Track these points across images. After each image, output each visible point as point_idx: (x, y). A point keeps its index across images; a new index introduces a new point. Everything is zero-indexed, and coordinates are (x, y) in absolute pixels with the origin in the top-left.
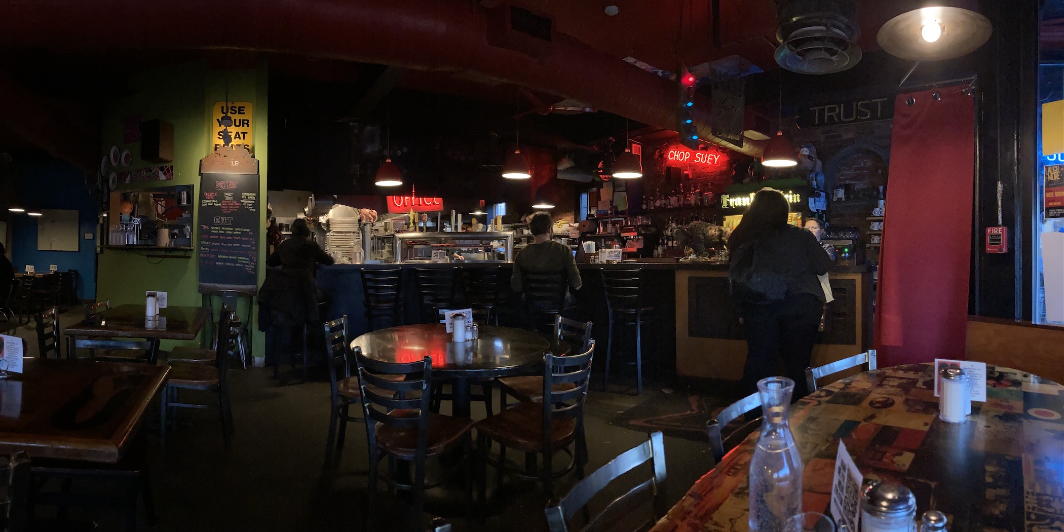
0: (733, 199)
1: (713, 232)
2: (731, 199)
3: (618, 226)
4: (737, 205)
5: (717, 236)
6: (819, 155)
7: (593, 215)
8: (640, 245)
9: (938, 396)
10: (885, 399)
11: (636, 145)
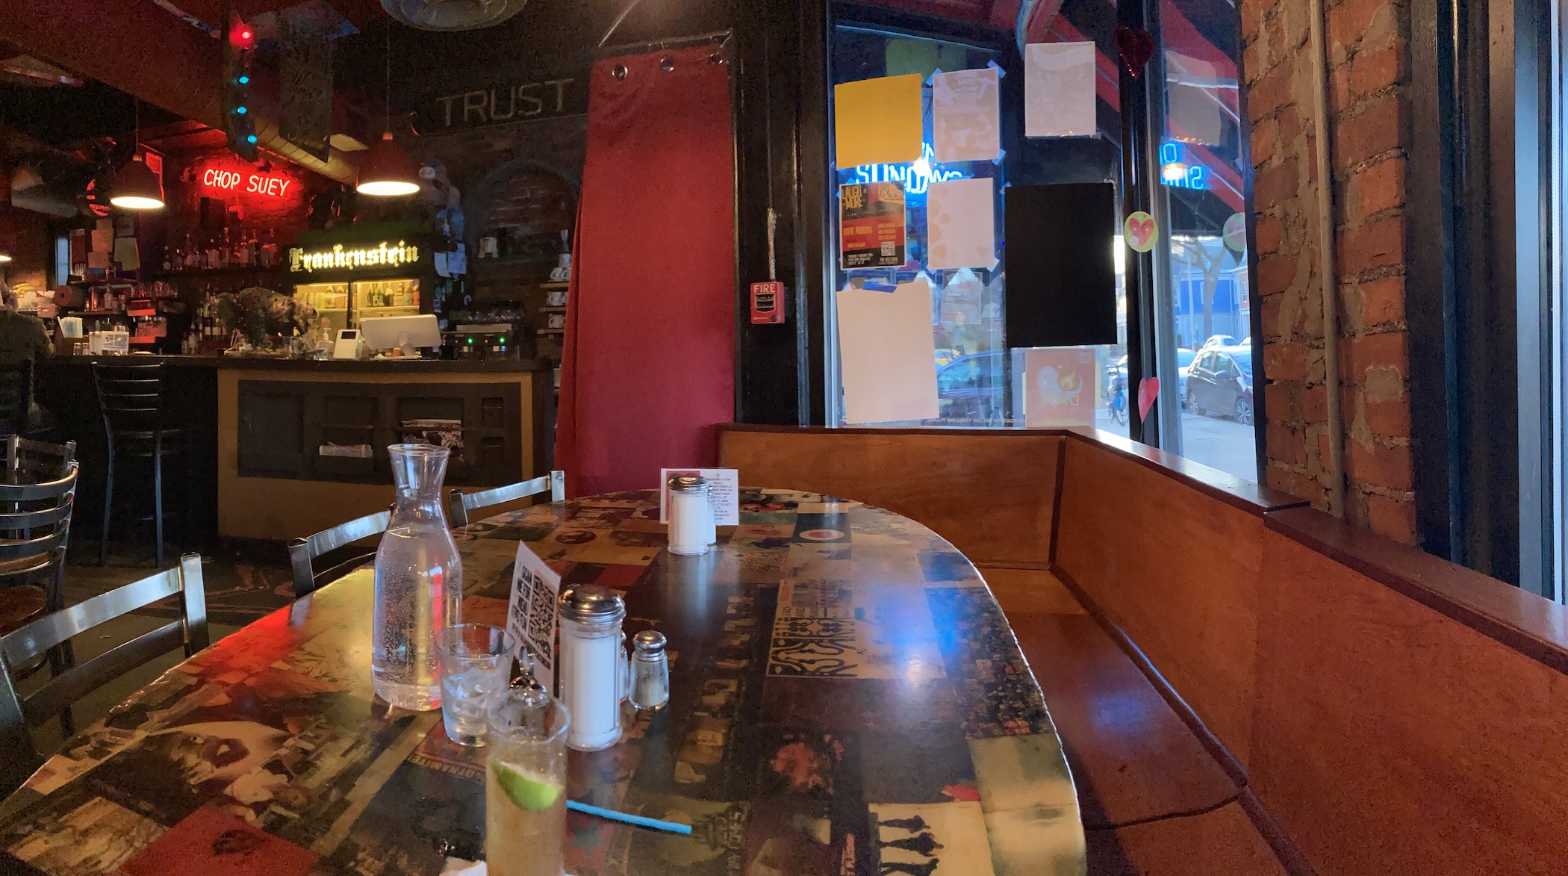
0: (310, 256)
1: (280, 305)
2: (306, 256)
3: (123, 297)
4: (315, 266)
5: (286, 313)
6: (456, 179)
7: (80, 278)
8: (161, 332)
9: (666, 522)
10: (580, 534)
11: (152, 156)
